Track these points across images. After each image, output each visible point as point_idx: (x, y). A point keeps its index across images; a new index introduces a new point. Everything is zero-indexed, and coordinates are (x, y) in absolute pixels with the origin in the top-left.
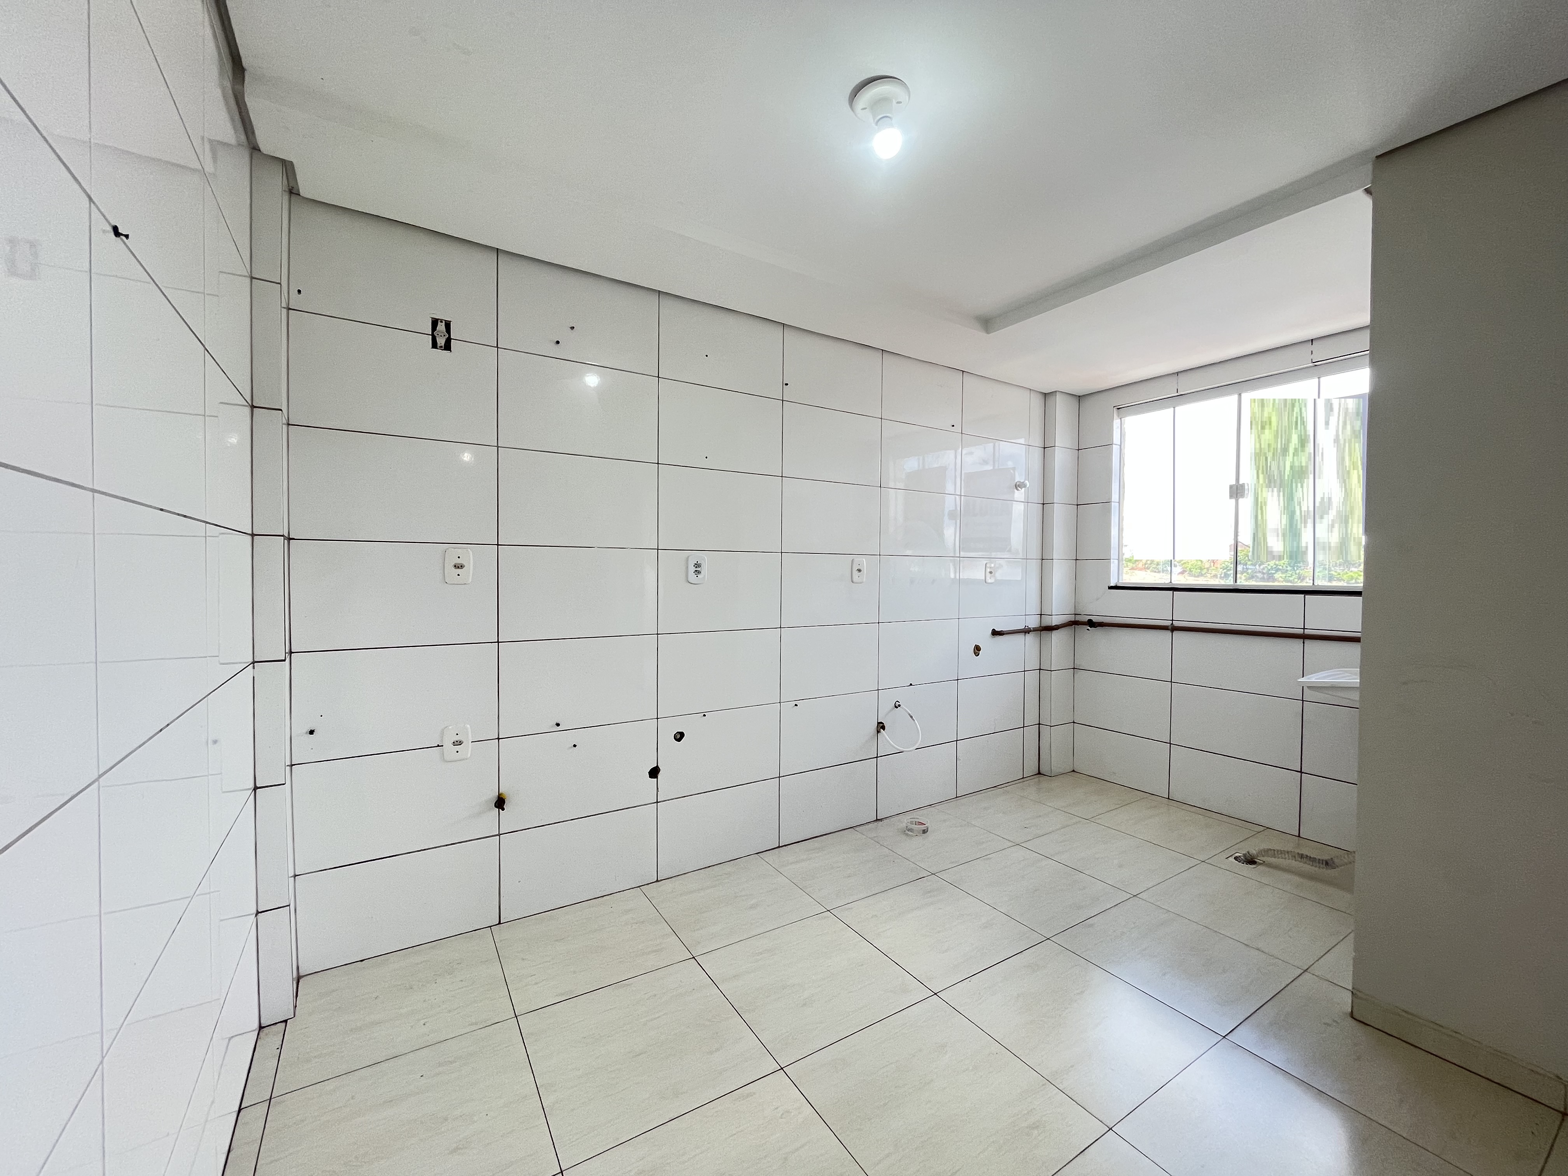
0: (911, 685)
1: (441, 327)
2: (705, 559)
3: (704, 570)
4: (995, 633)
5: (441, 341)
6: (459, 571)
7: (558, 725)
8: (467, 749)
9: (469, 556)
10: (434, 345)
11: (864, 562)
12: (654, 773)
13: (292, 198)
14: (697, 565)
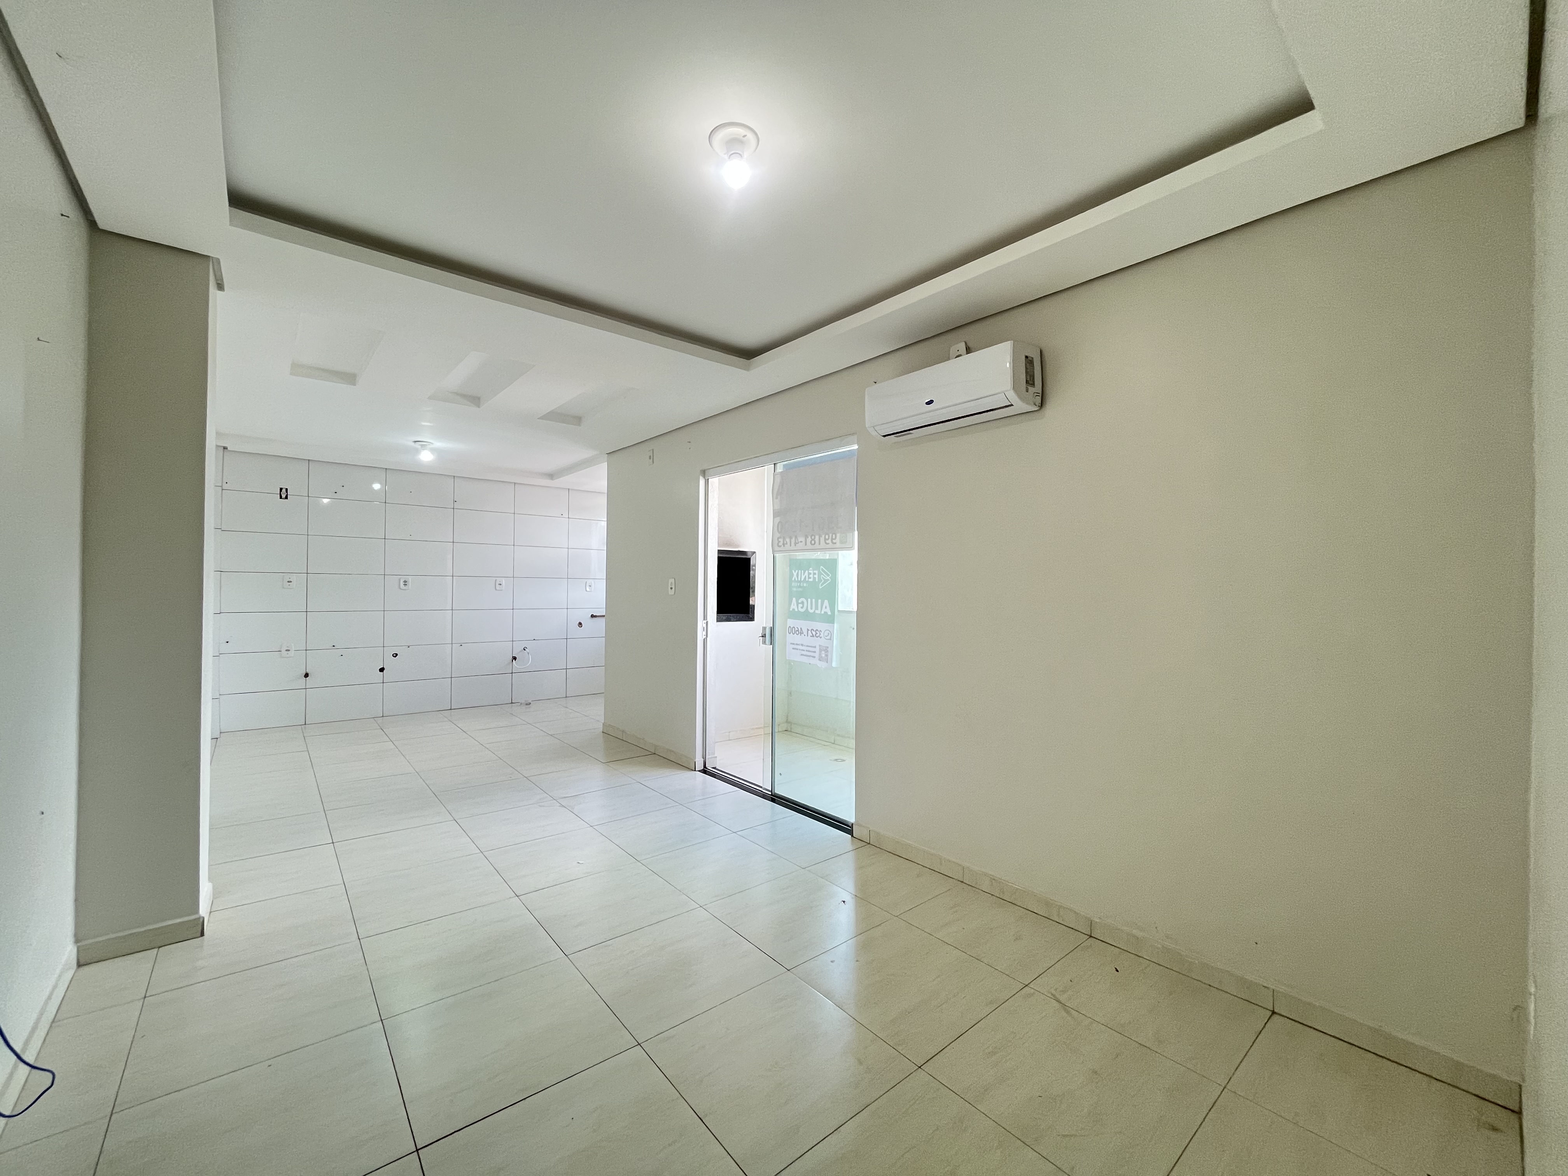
0: (534, 640)
1: (284, 490)
2: (410, 579)
3: (410, 583)
4: (592, 616)
5: (284, 496)
6: (289, 583)
7: (334, 646)
8: (291, 653)
9: (293, 578)
10: (281, 497)
11: (503, 581)
12: (382, 670)
13: (225, 453)
14: (405, 582)
